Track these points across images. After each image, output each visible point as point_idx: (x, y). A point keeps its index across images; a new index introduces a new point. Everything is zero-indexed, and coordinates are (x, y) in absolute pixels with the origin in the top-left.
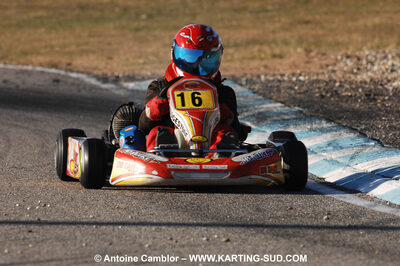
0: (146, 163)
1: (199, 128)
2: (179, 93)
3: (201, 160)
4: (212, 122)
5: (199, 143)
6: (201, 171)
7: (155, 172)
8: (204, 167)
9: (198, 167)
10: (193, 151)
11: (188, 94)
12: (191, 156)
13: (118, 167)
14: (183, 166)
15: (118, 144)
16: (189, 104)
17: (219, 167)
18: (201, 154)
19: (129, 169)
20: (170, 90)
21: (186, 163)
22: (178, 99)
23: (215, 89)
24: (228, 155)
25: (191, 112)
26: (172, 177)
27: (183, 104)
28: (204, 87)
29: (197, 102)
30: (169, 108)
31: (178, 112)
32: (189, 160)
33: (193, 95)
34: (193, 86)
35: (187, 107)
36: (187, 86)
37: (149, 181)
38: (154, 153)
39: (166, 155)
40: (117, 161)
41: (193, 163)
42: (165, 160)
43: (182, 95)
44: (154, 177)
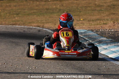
0: (53, 52)
1: (68, 42)
2: (62, 32)
4: (72, 41)
5: (68, 46)
7: (56, 55)
9: (68, 53)
10: (66, 49)
11: (65, 33)
13: (45, 53)
14: (64, 53)
16: (65, 35)
17: (74, 53)
18: (69, 50)
19: (48, 54)
20: (60, 31)
21: (64, 52)
24: (76, 50)
25: (66, 38)
26: (60, 56)
27: (64, 36)
28: (69, 31)
29: (67, 35)
31: (62, 38)
33: (66, 33)
35: (65, 36)
36: (65, 30)
37: (54, 57)
38: (55, 49)
39: (59, 50)
40: (45, 51)
43: (63, 33)
44: (55, 56)
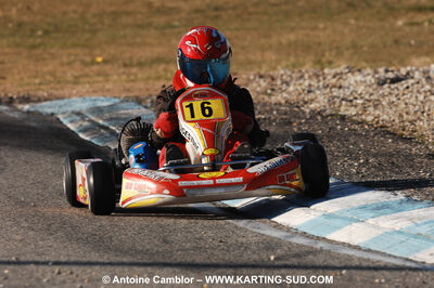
0: (157, 182)
1: (211, 140)
2: (188, 103)
3: (214, 174)
4: (224, 134)
5: (212, 156)
6: (215, 186)
7: (167, 191)
8: (217, 181)
9: (211, 182)
10: (205, 165)
11: (197, 104)
12: (203, 171)
13: (127, 188)
14: (196, 183)
15: (127, 163)
16: (199, 115)
17: (233, 180)
18: (214, 168)
19: (139, 189)
20: (178, 101)
21: (198, 178)
22: (187, 111)
23: (226, 97)
24: (243, 166)
25: (201, 123)
26: (185, 195)
27: (193, 116)
28: (214, 96)
29: (207, 112)
30: (177, 121)
31: (188, 125)
32: (202, 176)
33: (202, 105)
34: (202, 95)
35: (197, 118)
36: (196, 96)
37: (161, 200)
38: (164, 171)
39: (177, 172)
40: (125, 181)
41: (206, 178)
42: (176, 177)
43: (191, 106)
44: (166, 196)
